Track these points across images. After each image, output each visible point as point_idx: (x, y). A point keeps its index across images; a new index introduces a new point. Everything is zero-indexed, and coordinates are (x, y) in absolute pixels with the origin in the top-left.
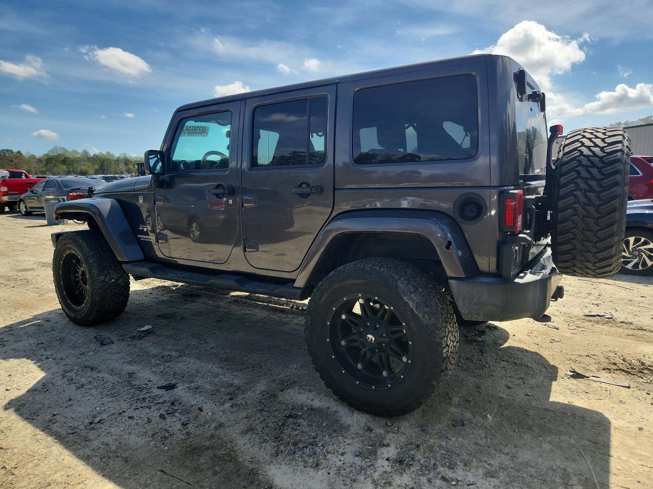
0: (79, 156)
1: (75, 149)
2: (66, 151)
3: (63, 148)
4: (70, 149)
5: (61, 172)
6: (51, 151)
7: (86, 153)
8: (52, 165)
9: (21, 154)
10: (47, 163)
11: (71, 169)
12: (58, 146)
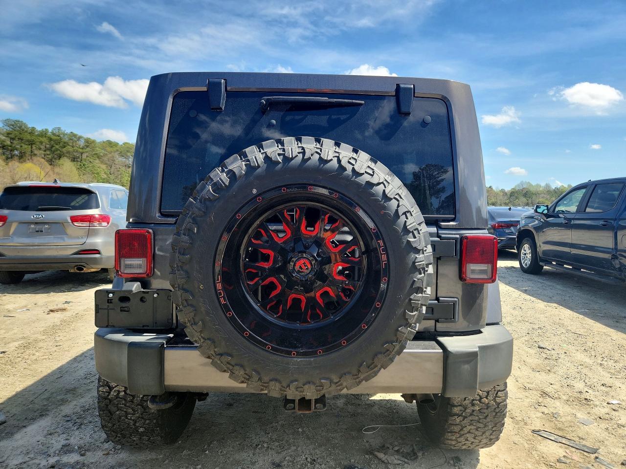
0: (541, 189)
1: (539, 183)
2: (531, 185)
3: (529, 182)
4: (534, 183)
5: (521, 204)
6: (518, 185)
7: (548, 186)
8: (514, 197)
9: (492, 189)
10: (511, 196)
11: (530, 202)
12: (524, 181)
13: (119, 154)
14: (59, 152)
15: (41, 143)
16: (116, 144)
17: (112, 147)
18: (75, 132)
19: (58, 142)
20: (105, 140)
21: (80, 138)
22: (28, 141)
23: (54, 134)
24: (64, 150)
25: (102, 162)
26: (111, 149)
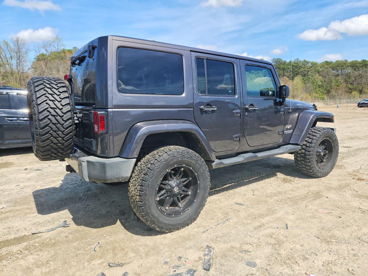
13: (332, 68)
14: (296, 72)
15: (288, 68)
16: (331, 63)
17: (328, 65)
18: (306, 60)
19: (296, 67)
20: (324, 62)
21: (308, 62)
22: (282, 68)
23: (295, 63)
24: (299, 71)
25: (320, 75)
26: (327, 66)
